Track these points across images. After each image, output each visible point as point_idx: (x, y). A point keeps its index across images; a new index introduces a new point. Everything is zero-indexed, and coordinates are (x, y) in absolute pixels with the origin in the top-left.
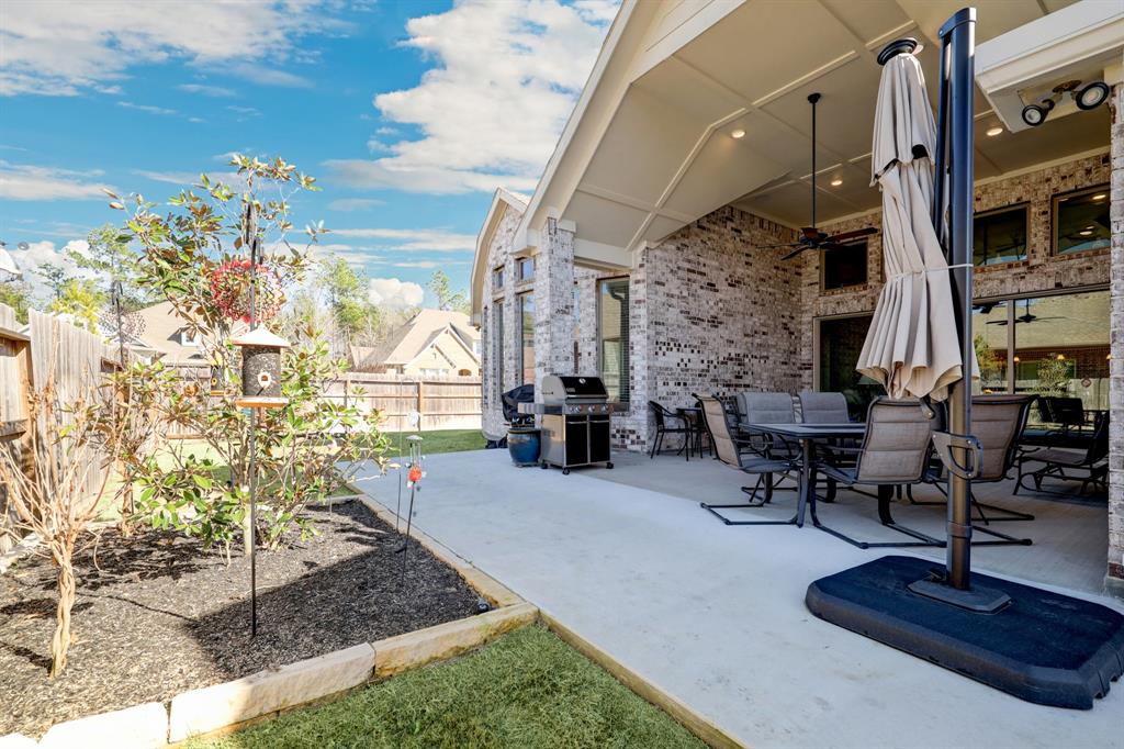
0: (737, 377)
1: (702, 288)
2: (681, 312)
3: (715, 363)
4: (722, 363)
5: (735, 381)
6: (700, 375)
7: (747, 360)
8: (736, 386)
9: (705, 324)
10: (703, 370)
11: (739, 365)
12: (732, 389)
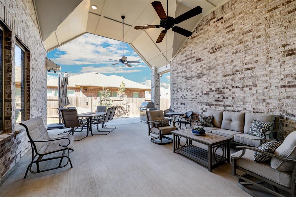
0: (216, 101)
1: (193, 63)
2: (183, 77)
3: (200, 94)
4: (205, 94)
5: (215, 103)
6: (191, 101)
7: (226, 90)
8: (216, 105)
9: (194, 79)
10: (193, 98)
11: (219, 94)
12: (213, 107)
